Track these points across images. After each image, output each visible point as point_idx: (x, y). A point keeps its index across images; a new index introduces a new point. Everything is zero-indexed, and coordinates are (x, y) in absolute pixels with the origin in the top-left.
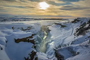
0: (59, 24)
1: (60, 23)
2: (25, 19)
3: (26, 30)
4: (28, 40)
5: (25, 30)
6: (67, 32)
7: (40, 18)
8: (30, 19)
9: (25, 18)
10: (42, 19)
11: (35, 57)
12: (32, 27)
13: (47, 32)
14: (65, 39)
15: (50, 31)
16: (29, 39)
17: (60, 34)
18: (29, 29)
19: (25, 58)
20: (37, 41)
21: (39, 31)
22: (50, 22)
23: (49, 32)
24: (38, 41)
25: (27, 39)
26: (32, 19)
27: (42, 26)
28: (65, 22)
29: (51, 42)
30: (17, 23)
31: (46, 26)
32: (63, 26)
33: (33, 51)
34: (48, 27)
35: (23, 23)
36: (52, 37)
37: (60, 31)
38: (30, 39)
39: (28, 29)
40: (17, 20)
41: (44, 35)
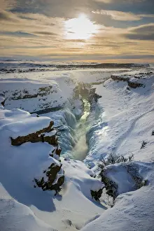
0: (124, 80)
1: (125, 77)
2: (32, 68)
3: (36, 96)
4: (42, 136)
5: (32, 97)
6: (143, 100)
7: (71, 63)
8: (45, 66)
9: (31, 64)
10: (77, 66)
11: (59, 175)
12: (51, 87)
13: (90, 102)
14: (137, 119)
15: (99, 100)
16: (44, 135)
17: (125, 106)
18: (45, 94)
19: (36, 180)
20: (64, 124)
21: (70, 100)
22: (99, 72)
23: (96, 101)
24: (68, 125)
25: (39, 136)
26: (50, 66)
27: (77, 84)
28: (138, 72)
29: (101, 128)
30: (13, 77)
31: (90, 86)
32: (133, 86)
33: (53, 164)
34: (94, 87)
35: (26, 79)
36: (104, 115)
37: (124, 98)
38: (47, 135)
39: (42, 92)
40: (12, 71)
41: (83, 108)
